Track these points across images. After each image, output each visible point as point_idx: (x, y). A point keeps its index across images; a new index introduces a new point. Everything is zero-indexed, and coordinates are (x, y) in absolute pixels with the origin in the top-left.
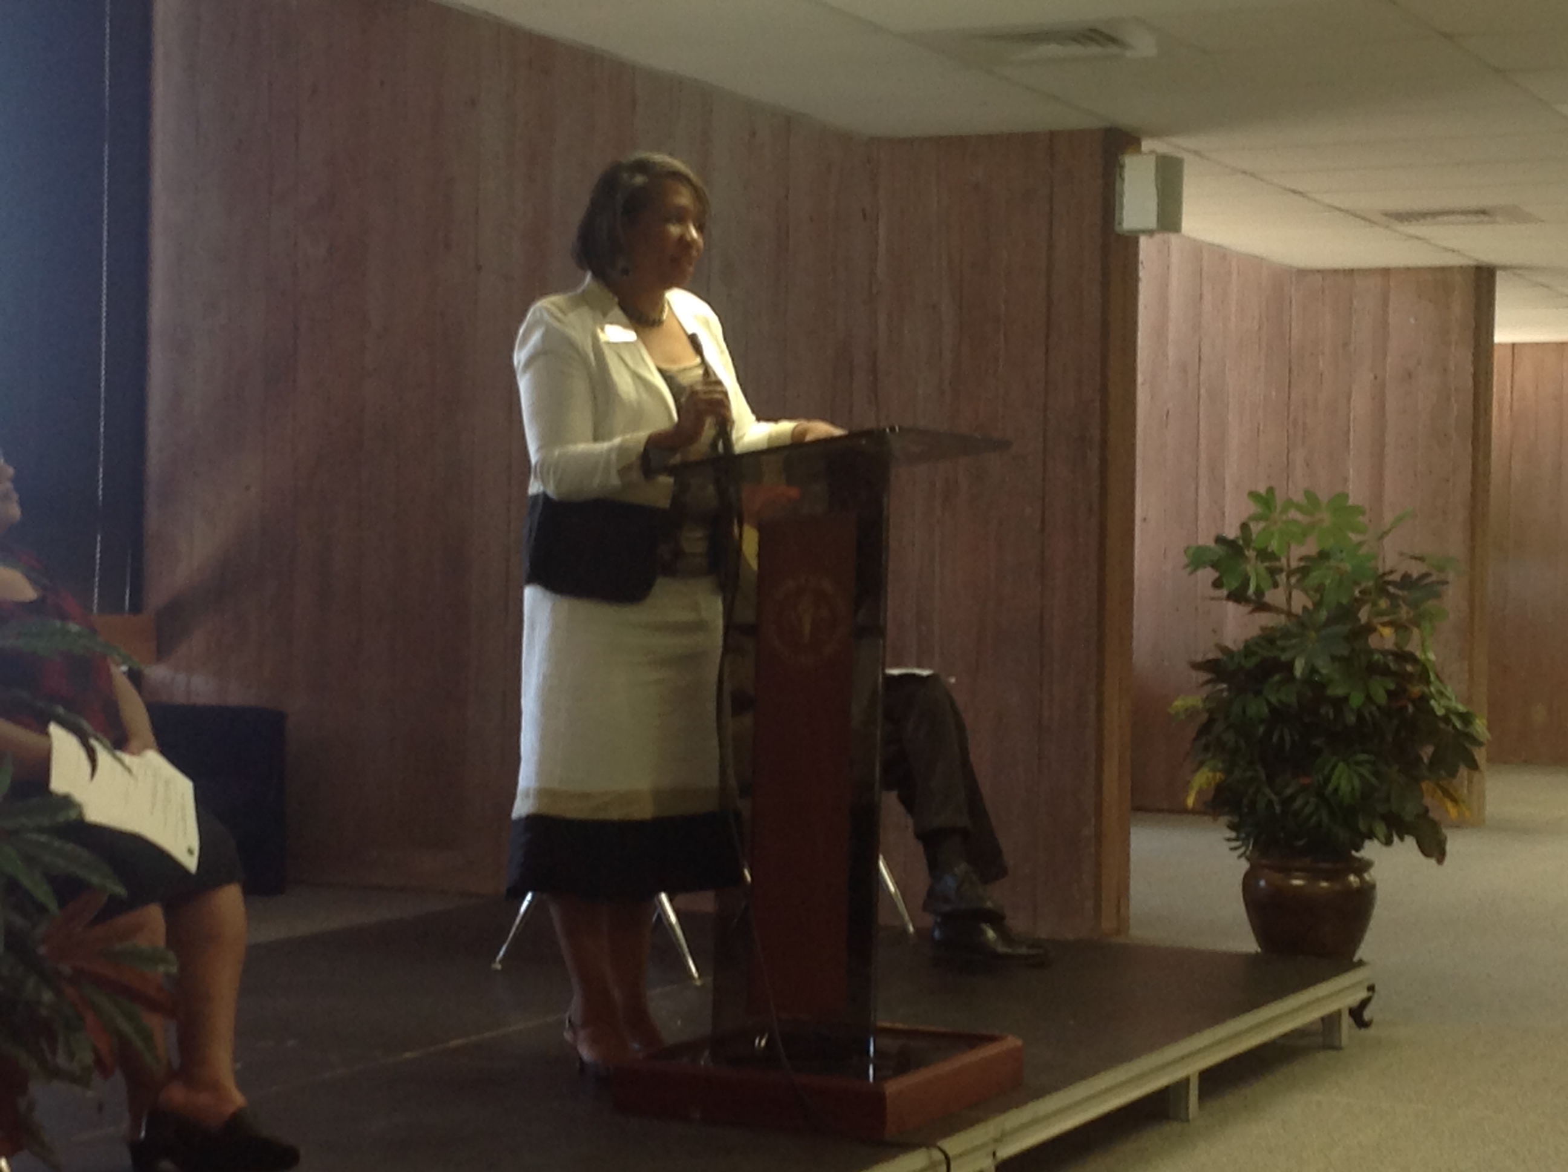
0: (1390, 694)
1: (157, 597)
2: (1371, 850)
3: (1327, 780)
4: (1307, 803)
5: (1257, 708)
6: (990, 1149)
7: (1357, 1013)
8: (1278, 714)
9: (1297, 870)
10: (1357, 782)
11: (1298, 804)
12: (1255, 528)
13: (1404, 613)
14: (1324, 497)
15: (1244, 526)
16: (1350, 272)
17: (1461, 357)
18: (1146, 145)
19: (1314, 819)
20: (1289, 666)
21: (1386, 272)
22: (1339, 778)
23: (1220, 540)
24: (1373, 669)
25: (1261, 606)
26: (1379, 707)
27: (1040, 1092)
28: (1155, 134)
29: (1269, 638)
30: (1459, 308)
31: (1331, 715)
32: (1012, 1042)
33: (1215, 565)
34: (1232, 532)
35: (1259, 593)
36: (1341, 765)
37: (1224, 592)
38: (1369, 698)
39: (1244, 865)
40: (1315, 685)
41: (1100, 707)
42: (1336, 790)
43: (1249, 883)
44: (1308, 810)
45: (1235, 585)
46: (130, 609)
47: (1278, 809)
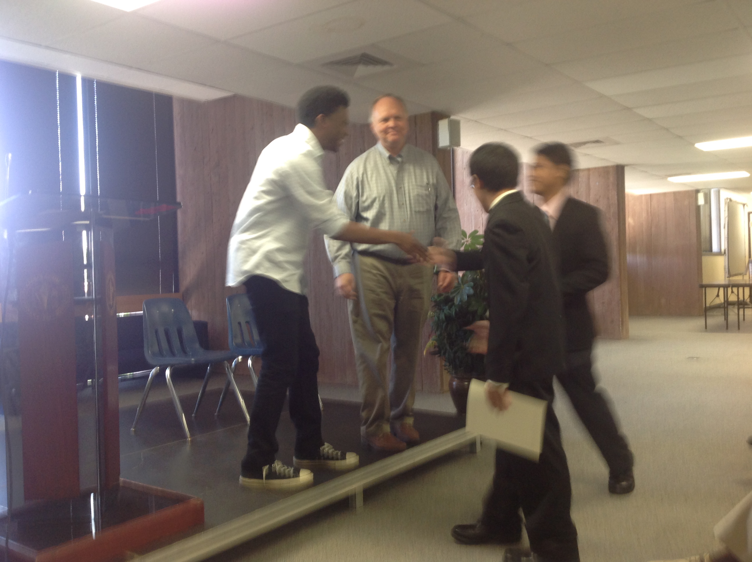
14: (469, 233)
20: (452, 300)
21: (589, 170)
46: (175, 292)
47: (452, 355)
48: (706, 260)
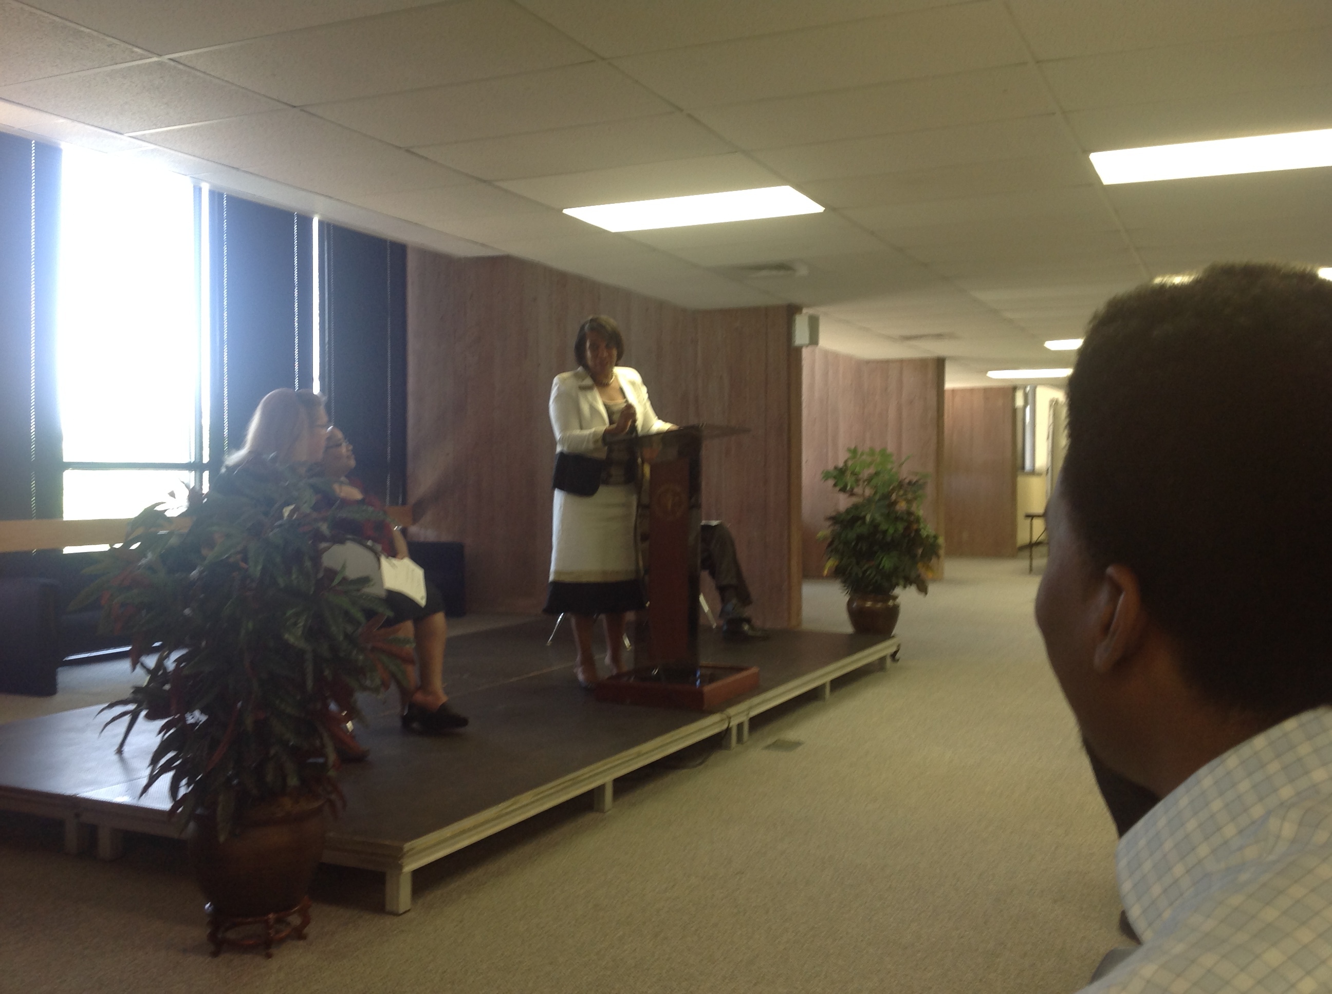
0: (904, 528)
1: (412, 500)
2: (898, 591)
3: (880, 563)
4: (872, 572)
5: (852, 535)
6: (746, 713)
7: (894, 655)
8: (860, 538)
9: (869, 599)
10: (892, 564)
11: (868, 573)
12: (850, 463)
13: (910, 496)
14: (878, 450)
15: (846, 462)
16: (887, 362)
17: (932, 395)
18: (805, 311)
19: (875, 578)
20: (864, 517)
21: (901, 361)
22: (885, 562)
23: (836, 468)
24: (897, 519)
25: (852, 494)
26: (900, 534)
27: (766, 690)
28: (809, 306)
29: (856, 507)
30: (931, 374)
31: (881, 537)
32: (754, 670)
33: (835, 477)
34: (841, 464)
35: (852, 489)
36: (885, 557)
37: (838, 488)
38: (896, 530)
39: (847, 599)
40: (875, 526)
41: (789, 536)
42: (884, 567)
43: (849, 603)
44: (873, 575)
45: (842, 486)
46: (402, 504)
47: (861, 575)
48: (1021, 480)
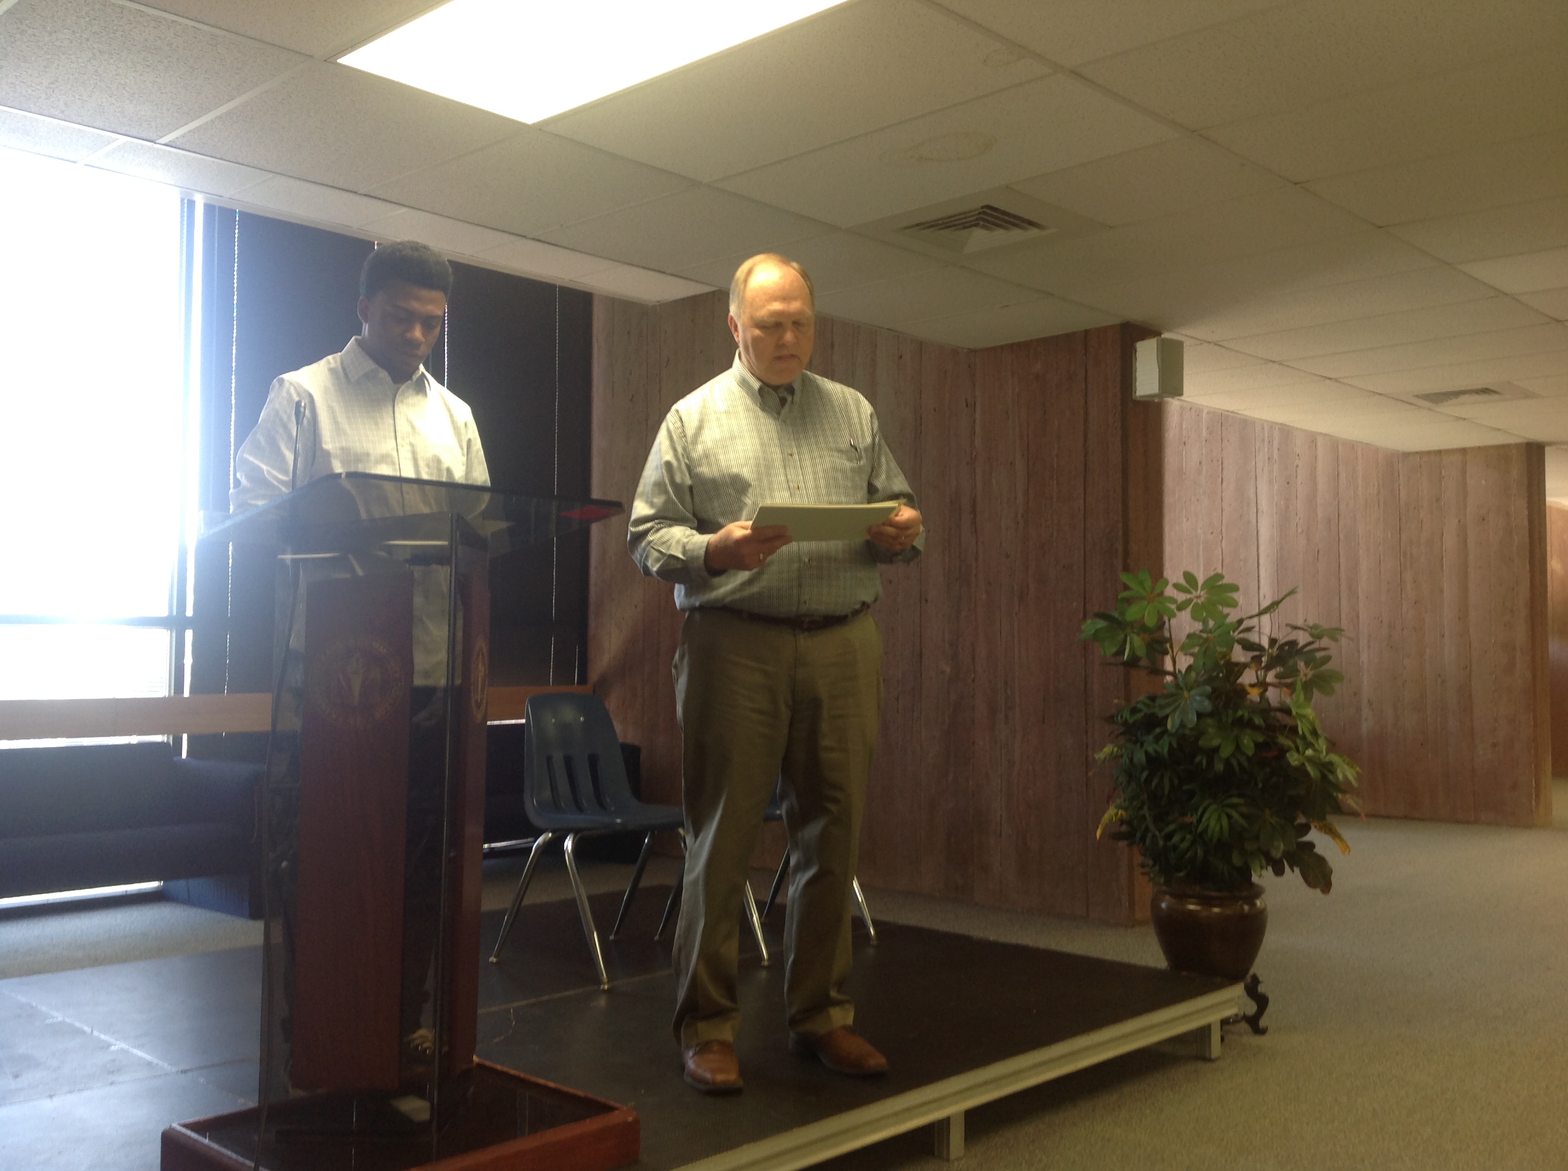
0: (1258, 746)
1: (594, 676)
2: (1262, 879)
3: (1199, 821)
4: (1183, 840)
7: (1253, 1019)
9: (1190, 897)
10: (1225, 822)
11: (1176, 839)
14: (1200, 578)
16: (1439, 452)
17: (1519, 506)
19: (1189, 854)
21: (1464, 451)
22: (1209, 819)
24: (1242, 724)
26: (1248, 757)
30: (1517, 472)
31: (1204, 762)
36: (1213, 807)
38: (1238, 748)
40: (1188, 739)
42: (1206, 829)
44: (1185, 845)
46: (579, 683)
47: (1161, 843)
